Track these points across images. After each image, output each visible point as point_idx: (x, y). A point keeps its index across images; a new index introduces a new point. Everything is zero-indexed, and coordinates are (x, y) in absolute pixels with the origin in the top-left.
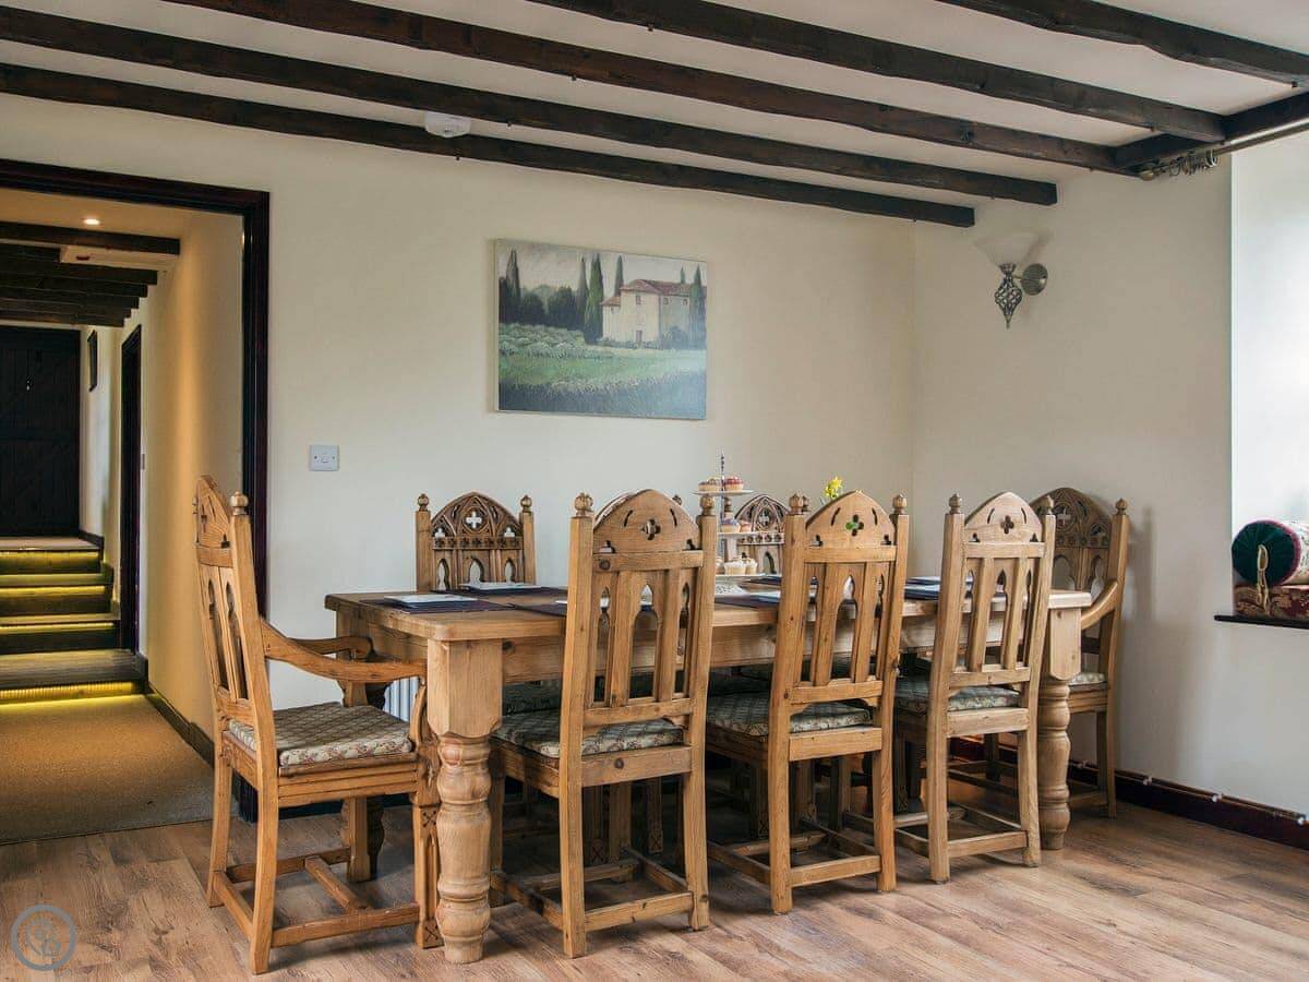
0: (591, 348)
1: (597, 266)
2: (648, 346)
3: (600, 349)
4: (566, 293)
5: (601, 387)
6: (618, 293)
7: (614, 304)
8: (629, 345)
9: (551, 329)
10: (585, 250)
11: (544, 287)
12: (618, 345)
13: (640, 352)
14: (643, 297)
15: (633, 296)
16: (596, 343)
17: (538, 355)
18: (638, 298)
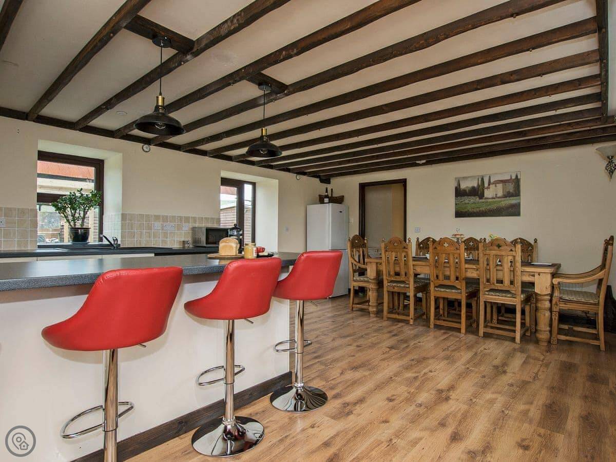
0: (481, 200)
1: (482, 179)
2: (499, 198)
3: (483, 200)
4: (473, 188)
5: (484, 210)
6: (489, 185)
7: (488, 188)
8: (493, 198)
9: (469, 197)
10: (478, 176)
11: (467, 187)
12: (489, 198)
13: (497, 199)
14: (497, 185)
15: (494, 185)
16: (482, 199)
17: (466, 204)
18: (496, 186)
